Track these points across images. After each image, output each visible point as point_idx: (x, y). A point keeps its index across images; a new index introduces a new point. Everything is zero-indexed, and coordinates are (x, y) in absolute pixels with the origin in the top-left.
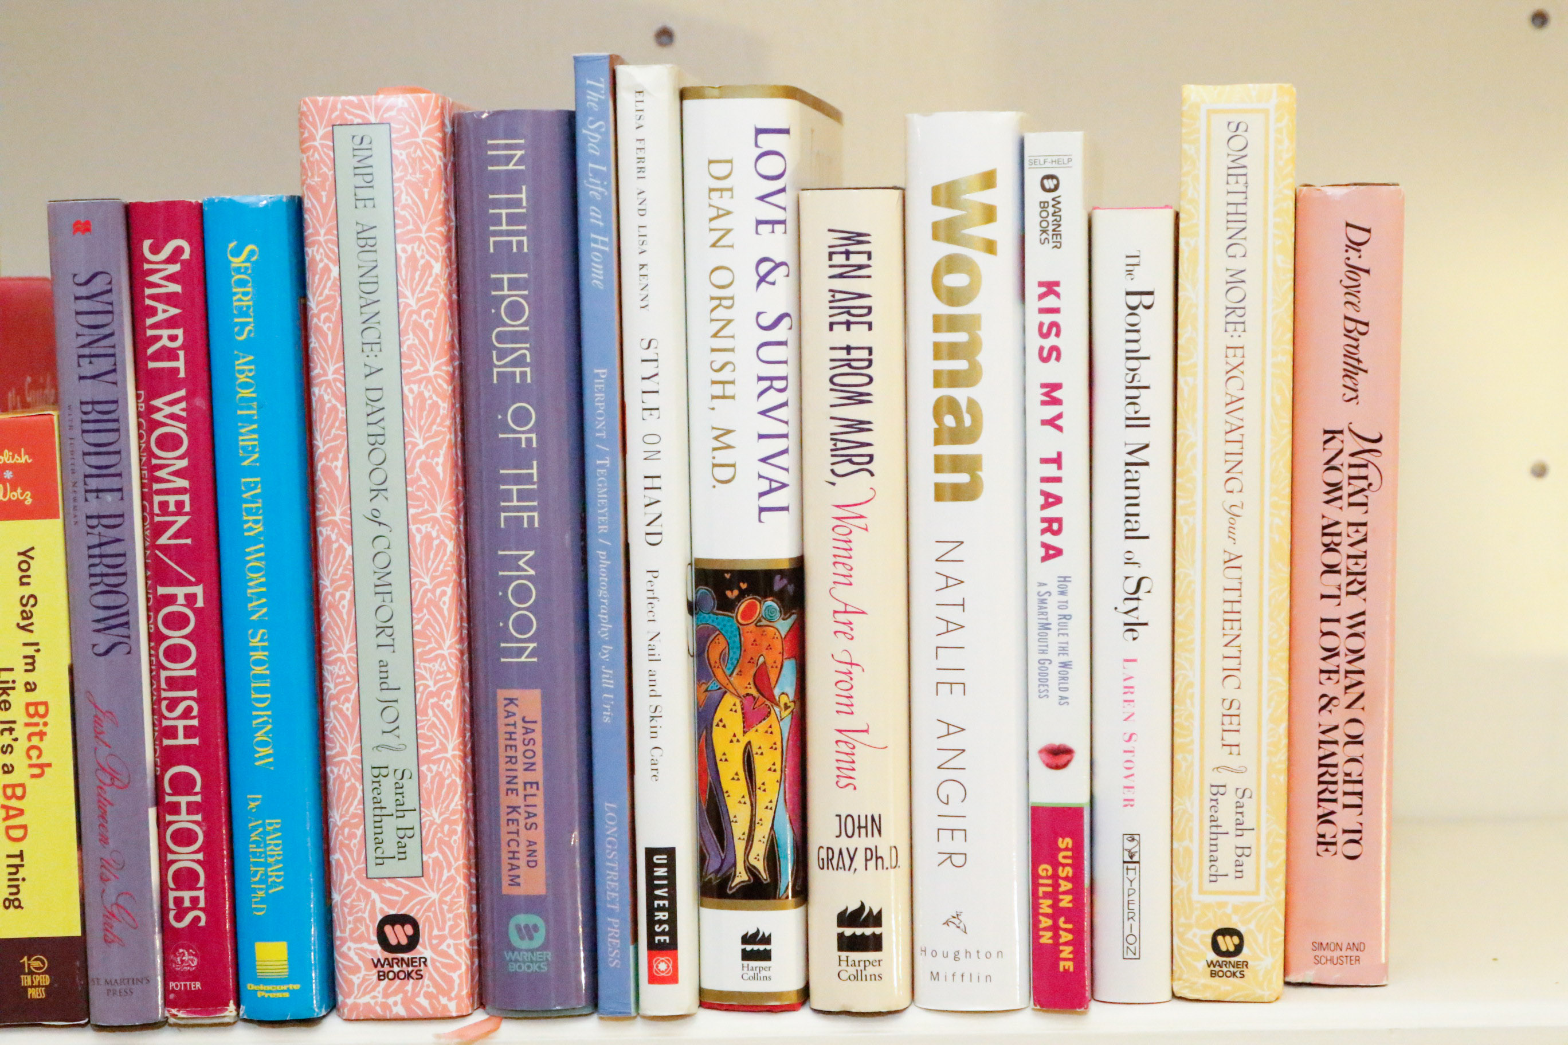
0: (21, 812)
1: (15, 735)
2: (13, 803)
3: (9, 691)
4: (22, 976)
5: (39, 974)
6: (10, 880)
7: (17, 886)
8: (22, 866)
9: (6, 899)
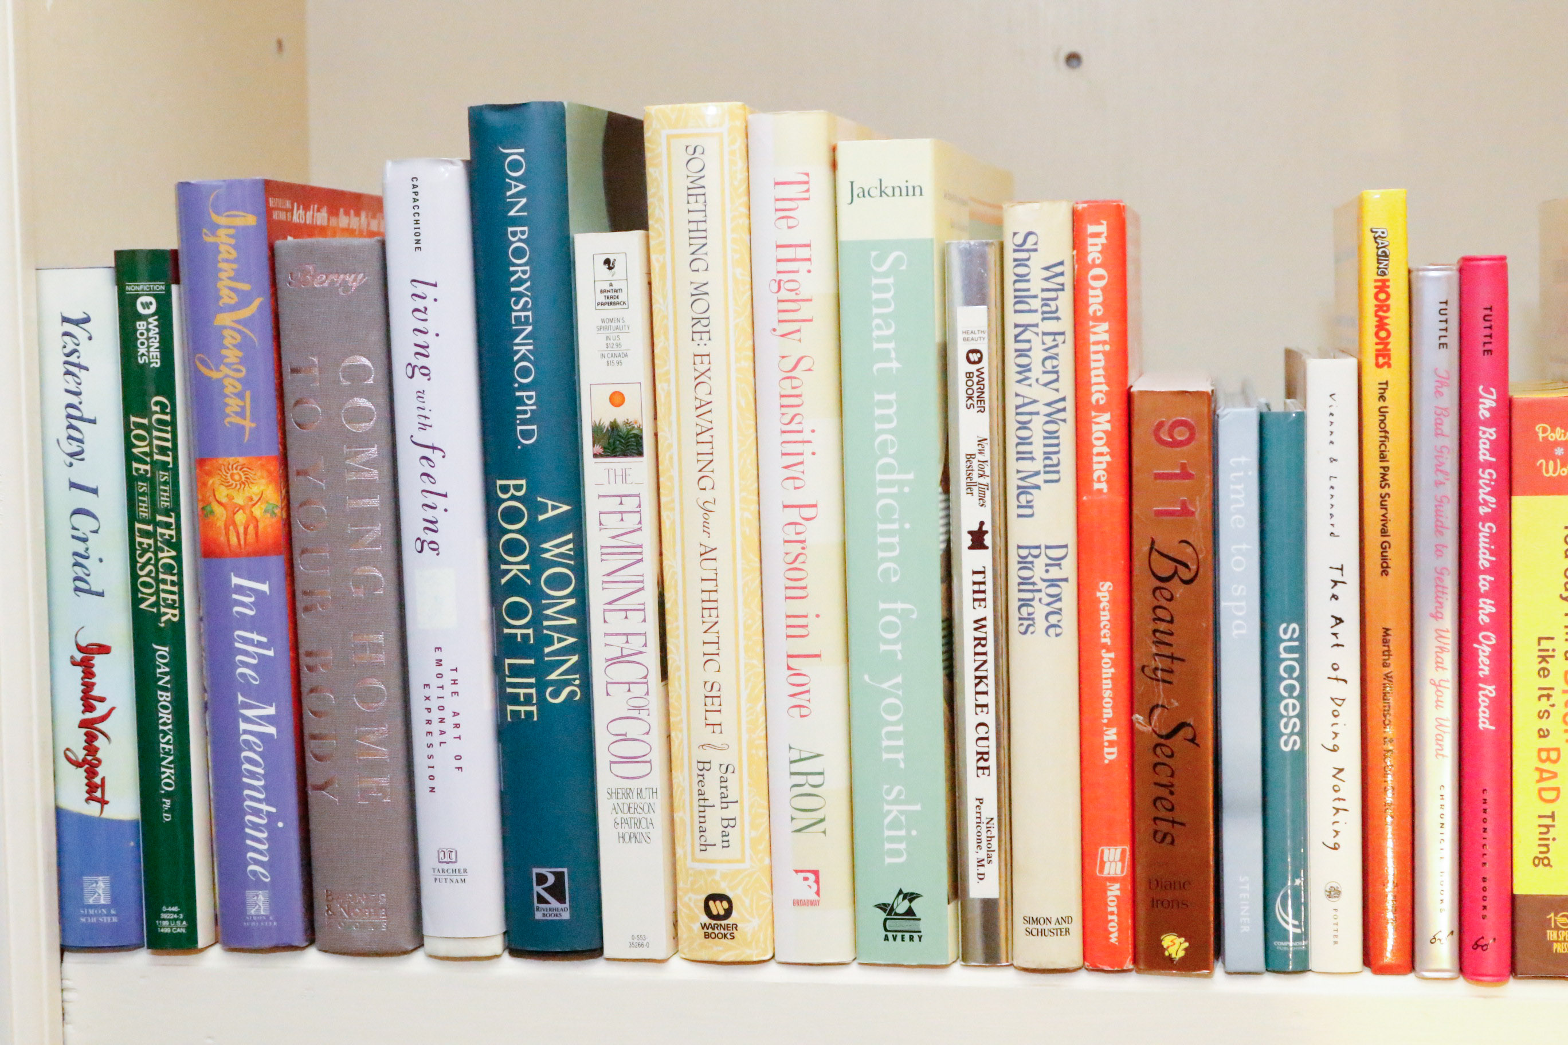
0: (1555, 775)
1: (1552, 701)
2: (1547, 766)
3: (1548, 659)
4: (1548, 931)
5: (1565, 930)
6: (1540, 839)
7: (1547, 846)
8: (1553, 826)
9: (1536, 857)
